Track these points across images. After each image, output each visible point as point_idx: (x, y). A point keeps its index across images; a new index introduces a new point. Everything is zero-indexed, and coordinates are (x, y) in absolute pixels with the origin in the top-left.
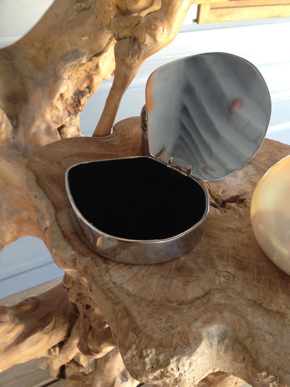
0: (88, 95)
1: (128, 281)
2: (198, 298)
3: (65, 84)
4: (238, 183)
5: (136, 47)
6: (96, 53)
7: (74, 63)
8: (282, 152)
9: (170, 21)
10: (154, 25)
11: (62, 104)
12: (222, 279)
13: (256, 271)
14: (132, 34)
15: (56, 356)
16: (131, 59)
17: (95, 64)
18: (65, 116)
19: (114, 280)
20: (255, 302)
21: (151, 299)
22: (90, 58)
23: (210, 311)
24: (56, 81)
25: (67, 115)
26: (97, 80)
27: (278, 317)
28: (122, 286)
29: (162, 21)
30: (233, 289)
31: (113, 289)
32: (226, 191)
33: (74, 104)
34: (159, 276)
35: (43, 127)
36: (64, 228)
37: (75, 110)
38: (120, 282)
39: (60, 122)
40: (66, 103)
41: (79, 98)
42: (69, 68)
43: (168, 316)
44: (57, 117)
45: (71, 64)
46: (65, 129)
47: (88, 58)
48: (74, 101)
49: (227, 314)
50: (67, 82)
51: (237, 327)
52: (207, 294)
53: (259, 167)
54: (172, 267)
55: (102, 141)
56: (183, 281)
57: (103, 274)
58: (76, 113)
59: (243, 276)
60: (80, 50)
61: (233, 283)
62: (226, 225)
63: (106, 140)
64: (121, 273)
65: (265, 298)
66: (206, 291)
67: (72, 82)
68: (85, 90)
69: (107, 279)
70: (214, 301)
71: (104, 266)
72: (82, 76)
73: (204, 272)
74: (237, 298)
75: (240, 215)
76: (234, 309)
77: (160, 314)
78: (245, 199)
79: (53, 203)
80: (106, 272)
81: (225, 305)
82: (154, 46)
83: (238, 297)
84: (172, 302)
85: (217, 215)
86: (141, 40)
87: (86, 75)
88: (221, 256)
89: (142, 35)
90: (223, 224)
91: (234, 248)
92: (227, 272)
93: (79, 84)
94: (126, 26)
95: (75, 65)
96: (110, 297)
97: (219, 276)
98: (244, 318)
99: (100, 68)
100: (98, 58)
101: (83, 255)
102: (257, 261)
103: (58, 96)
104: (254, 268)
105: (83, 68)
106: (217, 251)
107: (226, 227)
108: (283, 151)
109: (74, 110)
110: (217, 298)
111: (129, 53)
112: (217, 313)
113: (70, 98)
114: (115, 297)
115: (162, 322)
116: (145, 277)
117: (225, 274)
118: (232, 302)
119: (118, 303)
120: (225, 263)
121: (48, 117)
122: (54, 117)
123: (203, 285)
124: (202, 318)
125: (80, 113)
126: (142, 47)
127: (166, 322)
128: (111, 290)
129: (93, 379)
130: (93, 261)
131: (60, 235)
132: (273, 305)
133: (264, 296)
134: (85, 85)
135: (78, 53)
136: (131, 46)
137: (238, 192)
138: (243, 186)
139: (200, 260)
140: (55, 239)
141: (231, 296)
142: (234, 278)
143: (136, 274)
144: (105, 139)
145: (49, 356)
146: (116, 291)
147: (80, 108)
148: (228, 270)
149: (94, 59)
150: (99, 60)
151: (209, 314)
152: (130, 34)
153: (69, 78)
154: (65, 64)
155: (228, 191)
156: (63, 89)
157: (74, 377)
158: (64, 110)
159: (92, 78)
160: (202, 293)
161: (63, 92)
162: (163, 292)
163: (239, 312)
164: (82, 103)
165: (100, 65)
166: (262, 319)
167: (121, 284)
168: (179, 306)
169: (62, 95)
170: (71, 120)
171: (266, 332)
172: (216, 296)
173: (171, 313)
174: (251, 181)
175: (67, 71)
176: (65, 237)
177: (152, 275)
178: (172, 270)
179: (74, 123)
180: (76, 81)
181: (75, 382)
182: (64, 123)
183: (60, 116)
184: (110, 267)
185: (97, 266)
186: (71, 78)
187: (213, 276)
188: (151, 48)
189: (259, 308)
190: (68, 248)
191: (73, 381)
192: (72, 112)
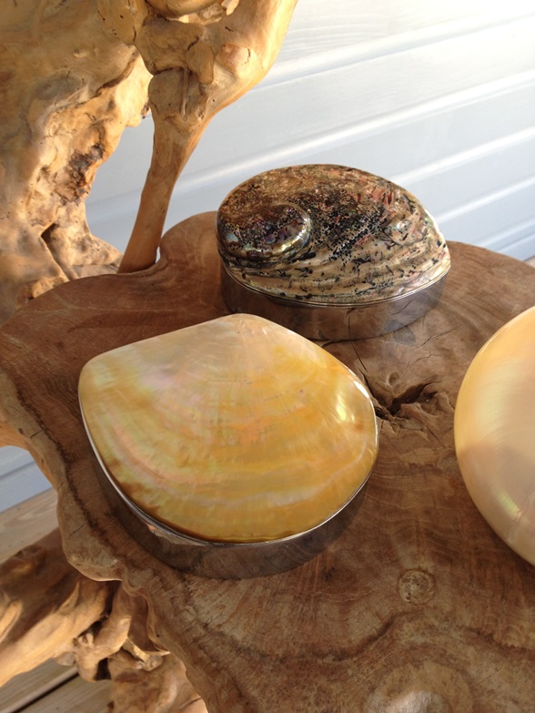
0: (99, 162)
1: (232, 616)
2: (371, 639)
3: (50, 147)
4: (419, 356)
5: (194, 90)
6: (107, 81)
7: (63, 103)
8: (493, 274)
9: (260, 32)
10: (230, 46)
11: (47, 185)
12: (413, 588)
13: (474, 561)
14: (184, 62)
15: (88, 648)
16: (186, 117)
17: (108, 100)
18: (55, 207)
19: (204, 618)
20: (479, 633)
21: (280, 652)
22: (95, 89)
23: (398, 666)
24: (31, 144)
25: (59, 204)
26: (114, 131)
27: (524, 661)
28: (221, 630)
29: (244, 34)
30: (435, 608)
31: (205, 639)
32: (398, 376)
33: (72, 182)
34: (292, 598)
35: (14, 237)
36: (88, 505)
37: (75, 193)
38: (217, 622)
39: (46, 220)
40: (54, 181)
41: (80, 169)
42: (55, 114)
43: (320, 689)
44: (40, 210)
45: (58, 105)
46: (58, 231)
47: (91, 90)
48: (72, 176)
49: (430, 668)
50: (53, 142)
51: (452, 693)
52: (388, 625)
53: (454, 313)
54: (314, 573)
55: (142, 281)
56: (338, 604)
57: (181, 607)
58: (77, 197)
59: (452, 574)
60: (73, 75)
61: (434, 595)
62: (408, 458)
63: (150, 279)
64: (215, 600)
65: (496, 621)
66: (386, 620)
67: (64, 138)
68: (91, 152)
69: (190, 618)
70: (403, 642)
71: (180, 586)
72: (82, 126)
73: (377, 576)
74: (445, 629)
75: (431, 433)
76: (441, 655)
77: (304, 687)
78: (436, 392)
79: (59, 447)
80: (186, 601)
81: (425, 646)
82: (233, 88)
83: (445, 625)
84: (324, 656)
85: (387, 437)
86: (204, 78)
87: (91, 122)
88: (405, 535)
89: (205, 67)
90: (401, 457)
91: (427, 512)
92: (419, 569)
93: (78, 143)
94: (170, 47)
95: (66, 107)
96: (201, 659)
97: (406, 581)
98: (463, 672)
99: (117, 108)
100: (111, 89)
101: (134, 566)
102: (474, 537)
103: (37, 171)
104: (470, 554)
105: (83, 110)
106: (397, 523)
107: (406, 464)
108: (494, 270)
109: (73, 192)
110: (408, 634)
111: (181, 104)
112: (410, 667)
113: (63, 171)
114: (211, 657)
115: (309, 704)
116: (265, 604)
117: (417, 574)
118: (438, 639)
119: (217, 670)
120: (414, 549)
121: (22, 216)
122: (34, 210)
123: (377, 608)
124: (385, 683)
125: (85, 195)
126: (207, 91)
127: (317, 704)
128: (200, 642)
129: (162, 679)
130: (157, 579)
131: (83, 522)
132: (513, 635)
133: (495, 616)
134: (91, 143)
135: (70, 81)
136: (185, 88)
137: (421, 377)
138: (429, 362)
139: (366, 549)
140: (74, 532)
141: (434, 625)
142: (434, 581)
143: (245, 599)
144: (148, 275)
145: (76, 650)
146: (211, 643)
147: (86, 187)
148: (421, 565)
149: (104, 91)
150: (114, 92)
151: (396, 674)
152: (180, 64)
153: (56, 133)
154: (45, 107)
155: (401, 376)
156: (46, 158)
157: (126, 678)
158: (52, 194)
159: (103, 128)
160: (378, 625)
161: (48, 164)
162: (303, 634)
163: (452, 661)
164: (88, 177)
165: (118, 100)
166: (497, 670)
167: (219, 626)
168: (337, 663)
169: (45, 170)
170: (69, 211)
171: (505, 698)
172: (406, 629)
173: (323, 681)
174: (443, 349)
175: (51, 119)
176: (93, 525)
177: (278, 596)
178: (316, 580)
179: (75, 216)
180: (70, 136)
181: (129, 686)
182: (54, 219)
183: (46, 208)
184: (192, 587)
185: (165, 588)
186: (60, 132)
187: (395, 583)
188: (226, 92)
189: (488, 644)
190: (103, 552)
191: (125, 683)
192: (70, 196)
